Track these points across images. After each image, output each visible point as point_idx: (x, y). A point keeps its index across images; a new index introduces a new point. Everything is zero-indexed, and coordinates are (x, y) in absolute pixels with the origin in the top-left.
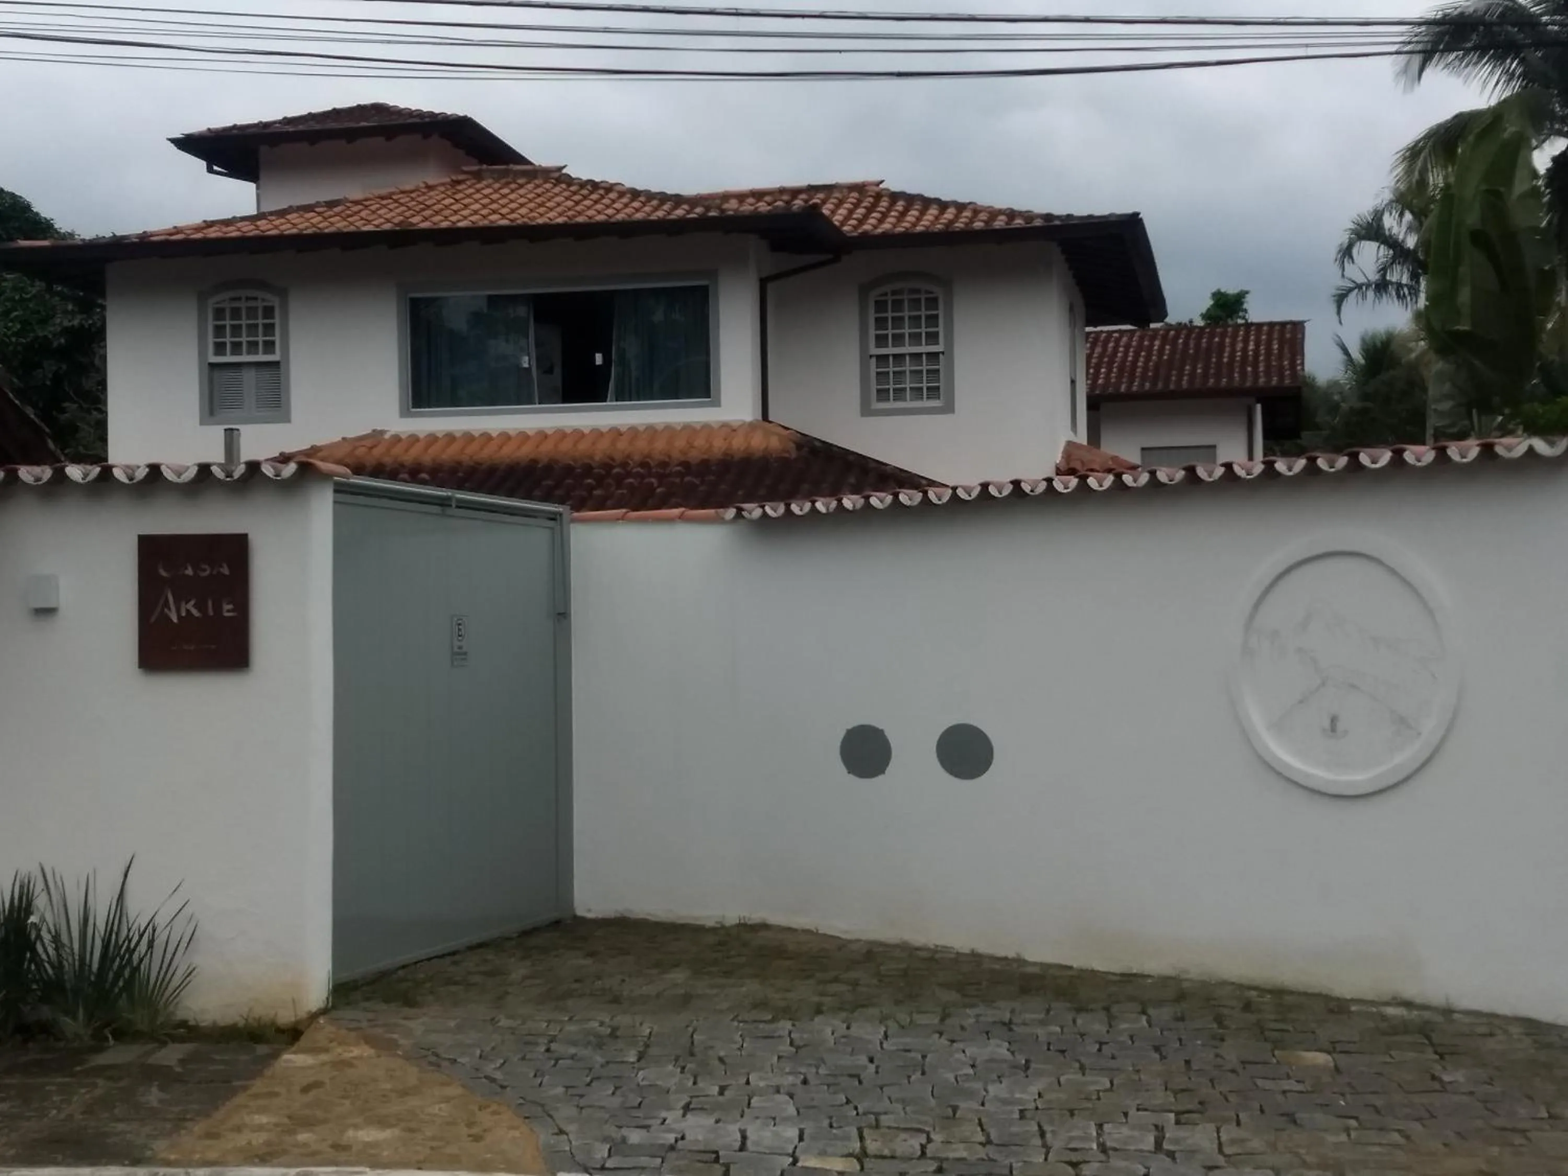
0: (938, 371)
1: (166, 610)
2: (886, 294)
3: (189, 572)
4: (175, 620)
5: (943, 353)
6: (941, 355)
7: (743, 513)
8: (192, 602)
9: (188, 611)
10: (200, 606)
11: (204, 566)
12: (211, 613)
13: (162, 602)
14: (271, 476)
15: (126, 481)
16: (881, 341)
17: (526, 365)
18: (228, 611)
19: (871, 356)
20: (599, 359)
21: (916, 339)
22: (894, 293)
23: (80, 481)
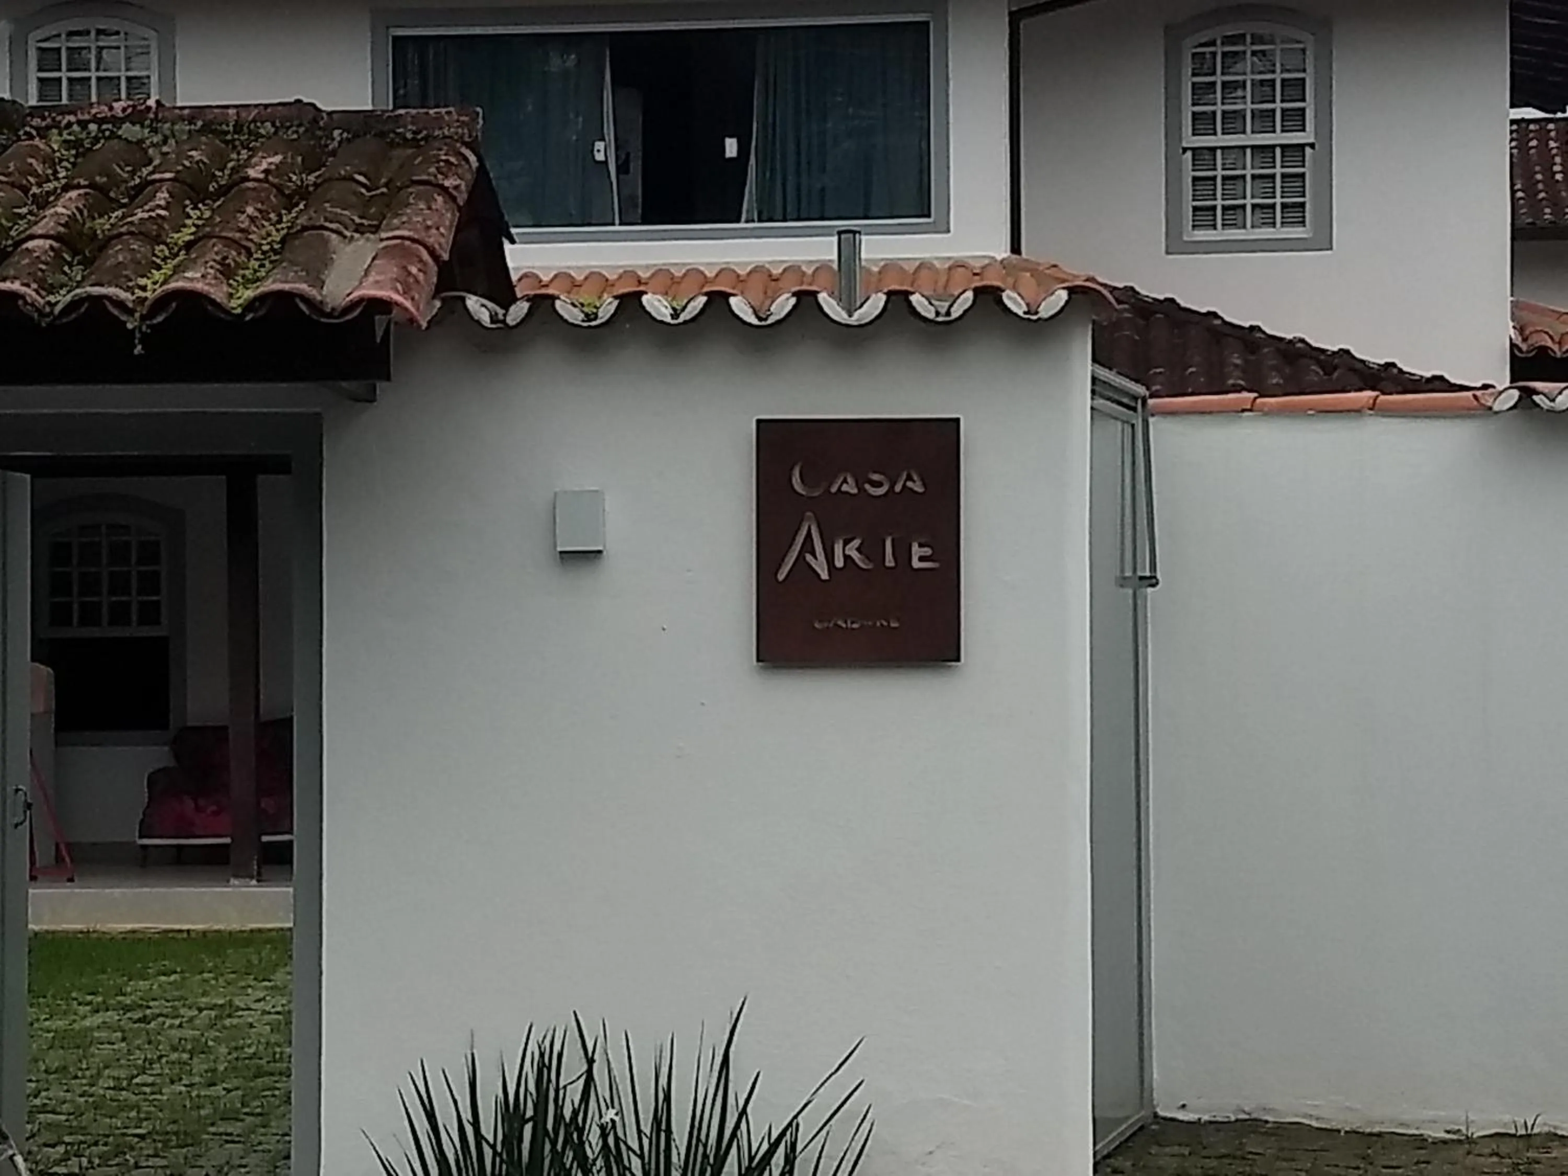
0: (1303, 175)
1: (809, 557)
2: (1213, 43)
3: (850, 488)
4: (824, 576)
5: (1312, 146)
6: (1308, 150)
7: (1536, 398)
8: (856, 543)
9: (847, 558)
10: (872, 550)
11: (876, 477)
12: (890, 562)
13: (800, 539)
14: (1020, 313)
15: (753, 320)
16: (1203, 122)
17: (600, 157)
18: (922, 559)
19: (1185, 150)
20: (731, 147)
21: (1265, 120)
22: (1228, 40)
23: (668, 319)
